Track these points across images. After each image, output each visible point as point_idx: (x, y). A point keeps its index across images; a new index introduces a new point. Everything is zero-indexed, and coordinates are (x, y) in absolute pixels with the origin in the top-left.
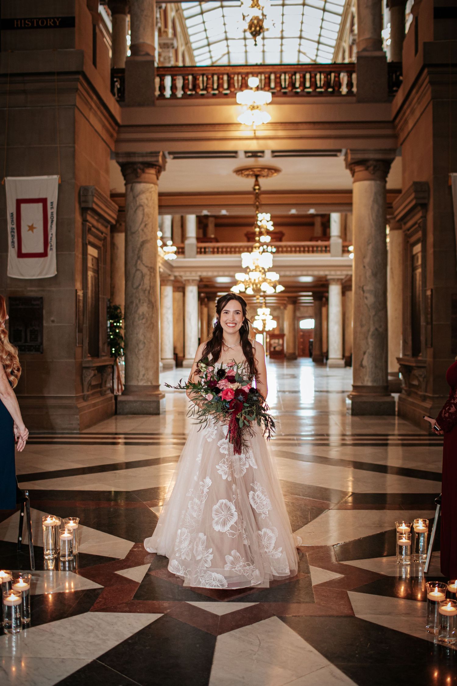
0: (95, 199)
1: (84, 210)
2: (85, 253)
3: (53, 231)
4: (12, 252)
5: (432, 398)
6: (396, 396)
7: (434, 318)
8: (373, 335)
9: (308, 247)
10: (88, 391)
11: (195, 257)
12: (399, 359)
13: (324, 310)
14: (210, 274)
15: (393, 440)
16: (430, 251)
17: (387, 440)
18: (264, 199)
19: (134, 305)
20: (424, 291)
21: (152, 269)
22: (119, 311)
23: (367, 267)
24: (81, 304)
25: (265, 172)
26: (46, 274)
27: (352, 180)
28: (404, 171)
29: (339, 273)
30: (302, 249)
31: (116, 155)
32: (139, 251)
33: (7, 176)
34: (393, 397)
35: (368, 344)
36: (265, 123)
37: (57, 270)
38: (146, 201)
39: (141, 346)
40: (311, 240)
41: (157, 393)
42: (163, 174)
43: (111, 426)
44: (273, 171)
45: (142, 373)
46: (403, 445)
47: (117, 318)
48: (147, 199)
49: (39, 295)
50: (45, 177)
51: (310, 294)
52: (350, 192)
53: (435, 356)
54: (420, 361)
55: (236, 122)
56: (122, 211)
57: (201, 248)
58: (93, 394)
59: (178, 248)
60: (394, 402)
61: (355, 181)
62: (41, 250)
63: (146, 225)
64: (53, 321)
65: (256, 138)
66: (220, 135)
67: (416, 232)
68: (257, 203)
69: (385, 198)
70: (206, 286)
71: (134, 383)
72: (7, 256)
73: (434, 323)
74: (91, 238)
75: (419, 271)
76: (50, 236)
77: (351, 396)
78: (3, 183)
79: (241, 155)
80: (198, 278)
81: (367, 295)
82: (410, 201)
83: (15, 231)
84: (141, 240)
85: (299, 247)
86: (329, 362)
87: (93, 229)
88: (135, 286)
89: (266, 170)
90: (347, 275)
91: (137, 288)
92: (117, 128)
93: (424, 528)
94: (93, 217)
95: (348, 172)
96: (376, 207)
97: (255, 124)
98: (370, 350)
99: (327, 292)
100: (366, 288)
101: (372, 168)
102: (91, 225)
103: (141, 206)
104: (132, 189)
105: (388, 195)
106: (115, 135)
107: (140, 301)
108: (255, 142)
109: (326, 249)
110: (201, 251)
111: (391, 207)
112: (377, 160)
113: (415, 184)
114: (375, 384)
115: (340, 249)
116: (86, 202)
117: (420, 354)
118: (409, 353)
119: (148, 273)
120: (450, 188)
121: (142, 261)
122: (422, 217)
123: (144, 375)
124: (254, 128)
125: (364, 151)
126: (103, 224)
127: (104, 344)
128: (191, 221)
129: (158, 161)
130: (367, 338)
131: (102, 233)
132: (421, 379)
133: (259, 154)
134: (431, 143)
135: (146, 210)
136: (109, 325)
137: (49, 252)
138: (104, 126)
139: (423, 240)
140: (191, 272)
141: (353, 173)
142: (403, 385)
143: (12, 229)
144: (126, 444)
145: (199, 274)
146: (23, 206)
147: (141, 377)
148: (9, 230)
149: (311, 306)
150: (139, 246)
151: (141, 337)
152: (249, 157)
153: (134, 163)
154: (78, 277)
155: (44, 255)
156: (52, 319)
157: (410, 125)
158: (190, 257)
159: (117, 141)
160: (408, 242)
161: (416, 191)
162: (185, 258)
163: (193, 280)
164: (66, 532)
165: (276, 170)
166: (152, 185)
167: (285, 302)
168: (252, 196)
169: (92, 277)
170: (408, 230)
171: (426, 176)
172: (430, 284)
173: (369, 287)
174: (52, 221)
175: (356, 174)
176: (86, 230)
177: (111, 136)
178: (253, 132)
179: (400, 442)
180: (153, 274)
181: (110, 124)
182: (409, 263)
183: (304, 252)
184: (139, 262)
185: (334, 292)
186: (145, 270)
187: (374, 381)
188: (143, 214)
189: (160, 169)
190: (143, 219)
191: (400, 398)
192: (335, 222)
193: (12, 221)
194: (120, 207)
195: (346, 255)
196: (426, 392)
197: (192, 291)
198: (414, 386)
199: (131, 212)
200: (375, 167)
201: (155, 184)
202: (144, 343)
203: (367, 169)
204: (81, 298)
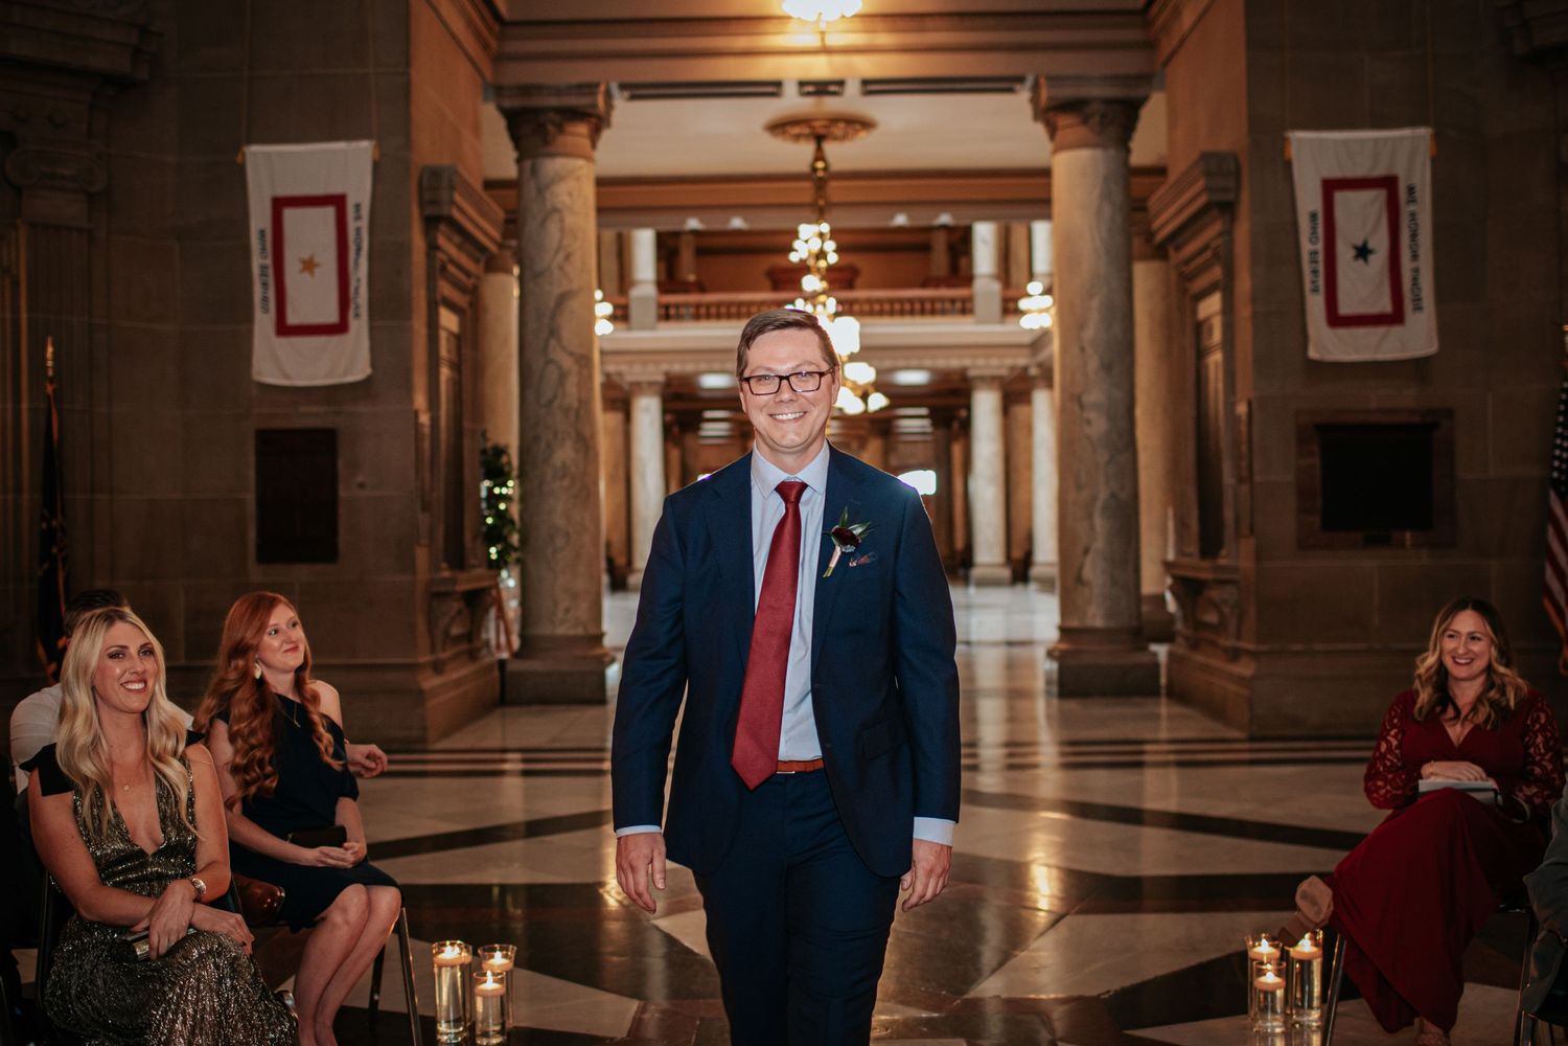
0: (458, 198)
1: (431, 222)
2: (433, 324)
3: (360, 272)
4: (264, 322)
5: (1254, 655)
6: (1161, 651)
7: (1257, 467)
8: (1105, 508)
9: (922, 301)
10: (444, 650)
11: (653, 328)
12: (1168, 566)
13: (957, 450)
14: (689, 368)
15: (1156, 752)
16: (1244, 312)
17: (1142, 753)
18: (835, 190)
19: (543, 445)
20: (1230, 405)
21: (584, 361)
22: (504, 459)
23: (1089, 351)
24: (427, 445)
25: (839, 129)
26: (345, 374)
27: (1048, 146)
28: (1172, 125)
29: (994, 362)
30: (907, 307)
31: (497, 91)
32: (553, 317)
33: (250, 141)
34: (1155, 654)
35: (1092, 528)
36: (848, 15)
37: (373, 365)
38: (566, 199)
39: (560, 542)
40: (925, 284)
41: (598, 652)
42: (606, 135)
43: (494, 732)
44: (858, 127)
45: (563, 605)
46: (1181, 764)
47: (500, 477)
48: (570, 194)
49: (326, 423)
50: (341, 145)
51: (923, 411)
52: (1045, 173)
53: (1259, 555)
54: (1223, 568)
55: (777, 12)
56: (513, 224)
57: (667, 307)
58: (455, 657)
59: (616, 307)
60: (1157, 665)
61: (1056, 150)
62: (331, 316)
63: (568, 257)
64: (362, 486)
65: (826, 50)
66: (741, 42)
67: (1207, 266)
68: (821, 202)
69: (1127, 188)
70: (678, 397)
71: (543, 629)
72: (250, 332)
73: (1257, 478)
74: (445, 289)
75: (1216, 358)
76: (353, 285)
77: (1056, 654)
78: (239, 160)
79: (790, 90)
80: (660, 378)
81: (1093, 415)
82: (1194, 197)
83: (271, 272)
84: (557, 291)
85: (901, 301)
86: (976, 572)
87: (451, 268)
88: (544, 400)
89: (842, 125)
90: (1012, 368)
91: (550, 403)
92: (497, 28)
93: (1315, 949)
94: (450, 239)
95: (1039, 129)
96: (1107, 210)
97: (823, 17)
98: (1099, 544)
99: (968, 407)
100: (1089, 399)
101: (1097, 119)
102: (444, 258)
103: (556, 210)
104: (534, 172)
105: (1135, 180)
106: (494, 44)
107: (556, 434)
108: (822, 60)
109: (965, 308)
110: (666, 314)
111: (1144, 209)
112: (1108, 102)
113: (1205, 156)
114: (1112, 624)
115: (996, 306)
116: (435, 202)
117: (1224, 552)
118: (1193, 548)
119: (575, 368)
120: (1288, 165)
121: (559, 340)
122: (1220, 234)
123: (567, 611)
124: (823, 26)
125: (1079, 79)
126: (470, 255)
127: (475, 538)
128: (644, 244)
129: (595, 106)
130: (1090, 516)
131: (468, 274)
132: (1226, 610)
133: (832, 88)
134: (1242, 63)
135: (569, 220)
136: (484, 494)
137: (353, 324)
138: (470, 23)
139: (1227, 287)
140: (645, 364)
141: (1052, 131)
142: (1179, 626)
143: (263, 268)
144: (526, 773)
145: (665, 367)
146: (289, 214)
147: (560, 614)
148: (256, 270)
149: (925, 442)
150: (552, 304)
151: (559, 520)
152: (809, 94)
153: (537, 111)
154: (420, 381)
155: (340, 328)
156: (360, 479)
157: (1188, 18)
158: (642, 328)
159: (498, 59)
160: (1185, 291)
161: (1208, 174)
162: (629, 329)
163: (651, 384)
164: (489, 976)
165: (866, 124)
166: (581, 162)
167: (862, 432)
168: (807, 185)
169: (448, 381)
170: (1187, 262)
171: (1231, 138)
172: (1245, 387)
173: (1095, 396)
174: (359, 250)
175: (1059, 135)
176: (437, 270)
177: (485, 46)
178: (818, 37)
179: (1172, 757)
180: (585, 372)
181: (483, 18)
182: (1189, 340)
183: (912, 313)
184: (553, 342)
185: (985, 407)
186: (567, 362)
187: (1109, 615)
188: (562, 230)
189: (598, 122)
190: (561, 241)
191: (1171, 655)
192: (984, 242)
193: (263, 249)
194: (507, 212)
195: (1011, 319)
196: (1239, 637)
197: (647, 410)
198: (1207, 626)
199: (531, 226)
200: (1104, 116)
201: (589, 159)
202: (567, 535)
203: (1085, 121)
204: (427, 431)
